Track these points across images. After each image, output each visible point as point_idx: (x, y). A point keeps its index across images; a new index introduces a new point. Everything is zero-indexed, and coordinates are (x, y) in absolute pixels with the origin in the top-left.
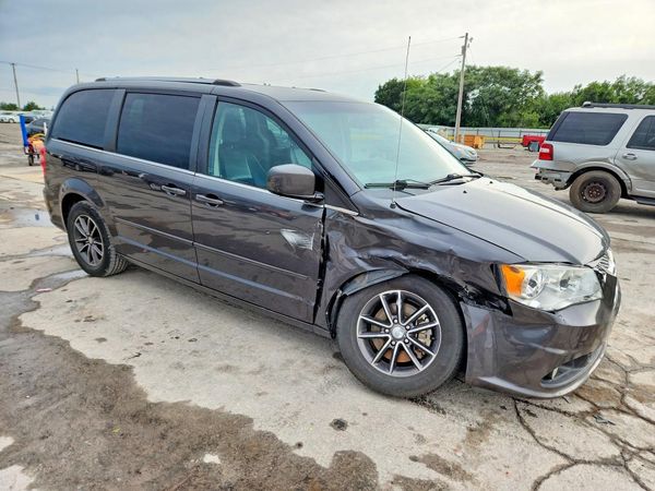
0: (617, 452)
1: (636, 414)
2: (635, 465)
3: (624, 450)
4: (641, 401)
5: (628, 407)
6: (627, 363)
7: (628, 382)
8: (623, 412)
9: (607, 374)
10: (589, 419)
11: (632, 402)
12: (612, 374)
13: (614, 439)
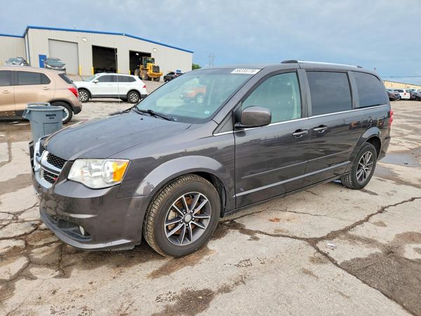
0: (19, 217)
1: (16, 238)
2: (11, 217)
3: (17, 219)
4: (15, 247)
5: (21, 239)
6: (33, 270)
7: (27, 255)
8: (23, 235)
9: (42, 252)
10: (38, 222)
11: (20, 243)
12: (40, 253)
13: (23, 221)
